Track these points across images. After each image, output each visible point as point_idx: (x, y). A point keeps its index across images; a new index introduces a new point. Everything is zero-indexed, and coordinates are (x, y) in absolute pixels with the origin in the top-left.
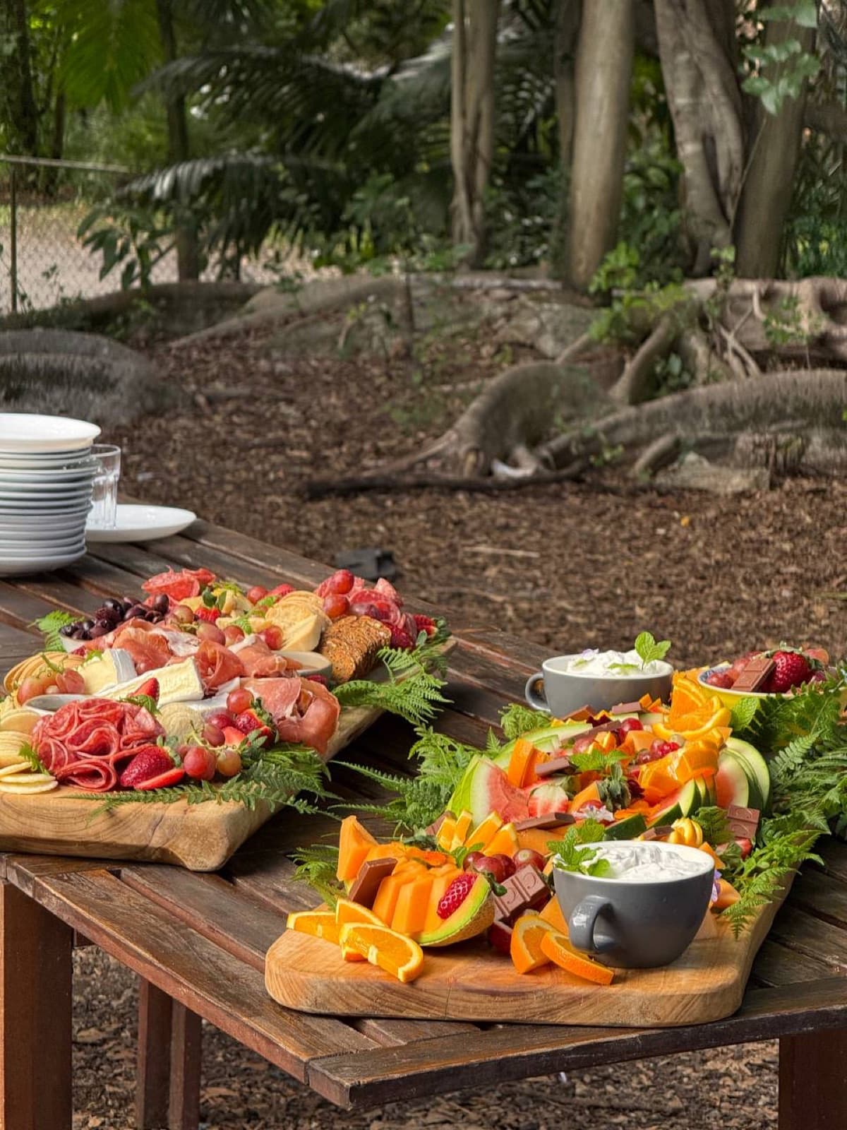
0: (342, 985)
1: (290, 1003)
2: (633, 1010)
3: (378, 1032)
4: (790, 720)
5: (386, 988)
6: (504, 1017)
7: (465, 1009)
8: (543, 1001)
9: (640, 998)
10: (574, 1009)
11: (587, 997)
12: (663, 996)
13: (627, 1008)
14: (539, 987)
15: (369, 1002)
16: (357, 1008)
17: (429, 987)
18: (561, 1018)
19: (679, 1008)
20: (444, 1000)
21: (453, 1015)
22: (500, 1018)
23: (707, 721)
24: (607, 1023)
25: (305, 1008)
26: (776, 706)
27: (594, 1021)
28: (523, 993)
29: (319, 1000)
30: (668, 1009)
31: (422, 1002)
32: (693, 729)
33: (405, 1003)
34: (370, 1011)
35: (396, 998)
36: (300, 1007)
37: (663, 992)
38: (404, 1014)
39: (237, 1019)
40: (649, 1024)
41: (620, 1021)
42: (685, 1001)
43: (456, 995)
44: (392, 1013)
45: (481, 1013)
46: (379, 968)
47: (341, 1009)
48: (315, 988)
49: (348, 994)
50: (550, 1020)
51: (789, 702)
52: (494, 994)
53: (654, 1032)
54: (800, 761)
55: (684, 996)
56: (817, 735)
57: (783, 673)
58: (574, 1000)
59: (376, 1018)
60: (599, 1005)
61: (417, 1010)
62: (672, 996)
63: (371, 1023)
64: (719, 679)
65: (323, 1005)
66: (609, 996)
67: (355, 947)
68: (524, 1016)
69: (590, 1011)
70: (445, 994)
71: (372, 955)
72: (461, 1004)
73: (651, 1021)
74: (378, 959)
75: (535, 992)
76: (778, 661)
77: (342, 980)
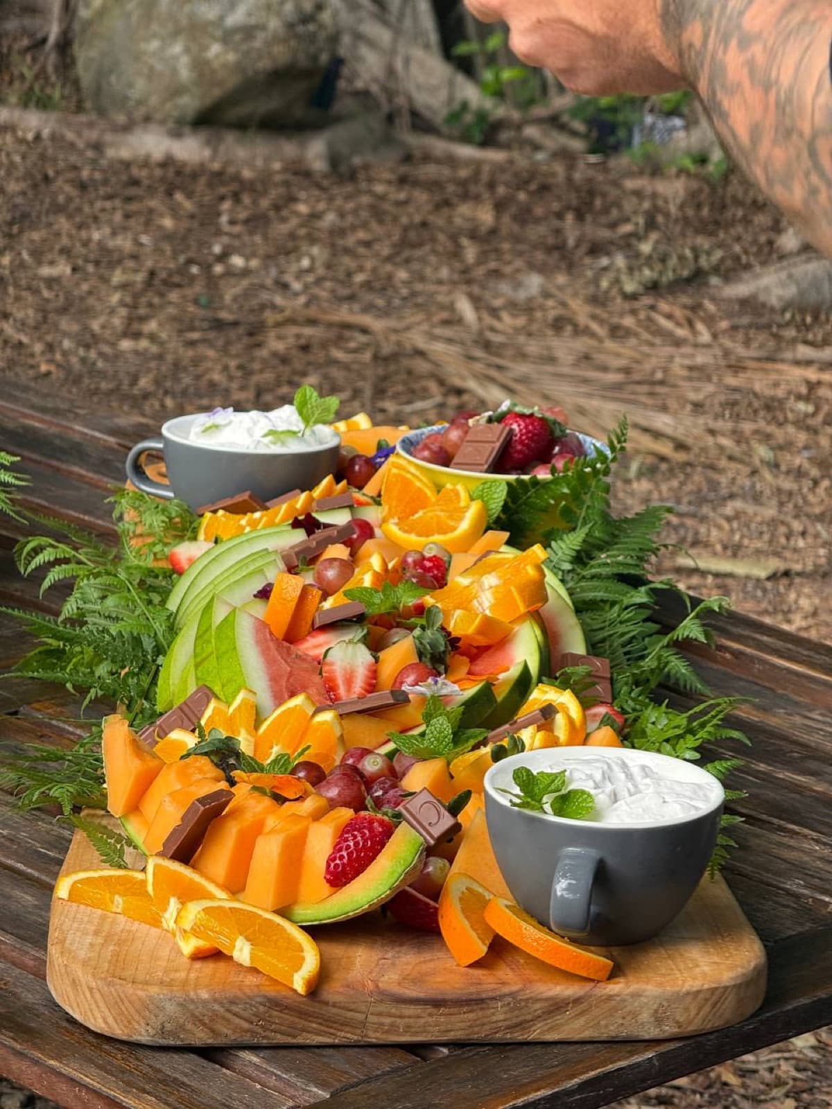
0: (204, 1002)
1: (119, 1032)
2: (645, 1016)
3: (266, 1072)
4: (546, 510)
5: (275, 1004)
6: (451, 1036)
7: (393, 1029)
8: (512, 1010)
9: (656, 998)
10: (559, 1019)
11: (577, 1001)
12: (688, 993)
13: (635, 1014)
14: (506, 990)
15: (246, 1025)
16: (227, 1034)
17: (338, 998)
18: (534, 1034)
19: (707, 1009)
20: (361, 1017)
21: (374, 1037)
22: (444, 1038)
23: (461, 519)
24: (604, 1037)
25: (144, 1039)
26: (526, 490)
27: (586, 1034)
28: (482, 1001)
29: (168, 1027)
30: (693, 1012)
31: (328, 1021)
32: (445, 533)
33: (302, 1023)
34: (247, 1039)
35: (289, 1018)
36: (136, 1038)
37: (687, 987)
38: (299, 1040)
39: (36, 1062)
40: (666, 1035)
41: (623, 1033)
42: (714, 998)
43: (382, 1008)
44: (280, 1039)
45: (416, 1033)
46: (254, 970)
47: (201, 1037)
48: (163, 1009)
49: (215, 1016)
50: (519, 1036)
51: (545, 485)
52: (437, 1003)
53: (672, 1046)
54: (567, 566)
55: (713, 990)
56: (586, 530)
57: (521, 442)
58: (557, 1006)
59: (254, 1048)
60: (595, 1012)
61: (319, 1033)
62: (699, 992)
63: (248, 1056)
64: (434, 453)
65: (173, 1034)
66: (610, 998)
67: (207, 938)
68: (480, 1034)
69: (582, 1021)
70: (363, 1008)
71: (242, 952)
72: (387, 1020)
73: (669, 1029)
74: (252, 958)
75: (501, 997)
76: (515, 426)
77: (205, 995)
